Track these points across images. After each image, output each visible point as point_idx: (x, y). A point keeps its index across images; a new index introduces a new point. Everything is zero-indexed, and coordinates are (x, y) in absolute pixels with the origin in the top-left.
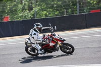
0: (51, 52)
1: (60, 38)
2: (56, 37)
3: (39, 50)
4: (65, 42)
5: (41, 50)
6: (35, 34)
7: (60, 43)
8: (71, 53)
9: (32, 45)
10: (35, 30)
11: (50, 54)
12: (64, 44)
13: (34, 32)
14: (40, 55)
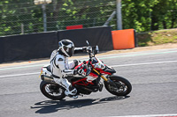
0: (89, 93)
1: (106, 67)
2: (99, 65)
3: (67, 89)
4: (115, 74)
5: (71, 89)
6: (60, 59)
7: (105, 76)
8: (125, 95)
9: (55, 79)
10: (61, 53)
11: (86, 97)
12: (113, 78)
13: (59, 56)
14: (67, 99)
